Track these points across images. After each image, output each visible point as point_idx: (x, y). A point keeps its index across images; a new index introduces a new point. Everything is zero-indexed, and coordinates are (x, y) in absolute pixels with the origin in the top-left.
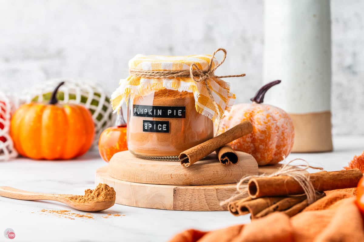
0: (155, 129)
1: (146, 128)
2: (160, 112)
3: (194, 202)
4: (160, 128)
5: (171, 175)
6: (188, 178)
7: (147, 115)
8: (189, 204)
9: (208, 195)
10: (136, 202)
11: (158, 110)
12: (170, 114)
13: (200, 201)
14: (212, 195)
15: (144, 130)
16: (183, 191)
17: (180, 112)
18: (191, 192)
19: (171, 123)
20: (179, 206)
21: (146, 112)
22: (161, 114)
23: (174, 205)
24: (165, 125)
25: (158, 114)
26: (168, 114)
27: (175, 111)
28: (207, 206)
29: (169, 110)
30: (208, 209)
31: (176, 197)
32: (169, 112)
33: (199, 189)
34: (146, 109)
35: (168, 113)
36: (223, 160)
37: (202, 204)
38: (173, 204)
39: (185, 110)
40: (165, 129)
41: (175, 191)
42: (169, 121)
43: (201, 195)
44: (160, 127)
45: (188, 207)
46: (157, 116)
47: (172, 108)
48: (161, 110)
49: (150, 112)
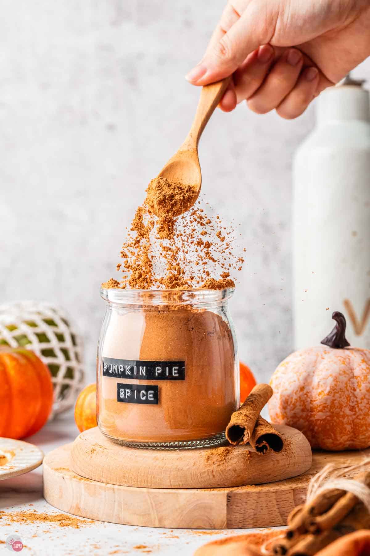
0: (135, 398)
1: (122, 397)
2: (143, 371)
3: (260, 514)
4: (144, 397)
5: (213, 471)
6: (239, 475)
7: (123, 375)
8: (252, 517)
9: (281, 500)
10: (160, 521)
11: (141, 368)
12: (159, 374)
13: (270, 511)
14: (287, 499)
15: (120, 400)
16: (242, 496)
17: (175, 370)
18: (255, 498)
19: (161, 389)
20: (236, 522)
21: (122, 369)
22: (144, 374)
23: (227, 521)
24: (152, 392)
25: (141, 374)
26: (157, 375)
27: (167, 368)
28: (280, 517)
29: (157, 368)
30: (282, 522)
31: (231, 507)
32: (158, 370)
33: (267, 492)
34: (121, 366)
35: (155, 373)
36: (260, 446)
37: (273, 516)
38: (227, 519)
39: (184, 366)
40: (152, 399)
41: (229, 497)
42: (158, 386)
43: (270, 501)
44: (143, 395)
45: (251, 522)
46: (138, 377)
47: (163, 365)
48: (144, 367)
49: (127, 370)
